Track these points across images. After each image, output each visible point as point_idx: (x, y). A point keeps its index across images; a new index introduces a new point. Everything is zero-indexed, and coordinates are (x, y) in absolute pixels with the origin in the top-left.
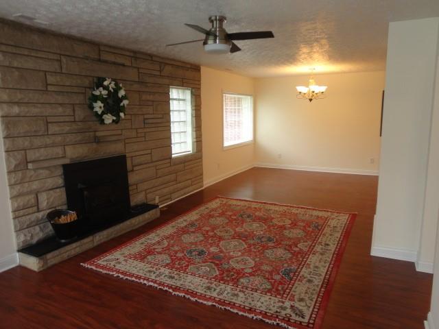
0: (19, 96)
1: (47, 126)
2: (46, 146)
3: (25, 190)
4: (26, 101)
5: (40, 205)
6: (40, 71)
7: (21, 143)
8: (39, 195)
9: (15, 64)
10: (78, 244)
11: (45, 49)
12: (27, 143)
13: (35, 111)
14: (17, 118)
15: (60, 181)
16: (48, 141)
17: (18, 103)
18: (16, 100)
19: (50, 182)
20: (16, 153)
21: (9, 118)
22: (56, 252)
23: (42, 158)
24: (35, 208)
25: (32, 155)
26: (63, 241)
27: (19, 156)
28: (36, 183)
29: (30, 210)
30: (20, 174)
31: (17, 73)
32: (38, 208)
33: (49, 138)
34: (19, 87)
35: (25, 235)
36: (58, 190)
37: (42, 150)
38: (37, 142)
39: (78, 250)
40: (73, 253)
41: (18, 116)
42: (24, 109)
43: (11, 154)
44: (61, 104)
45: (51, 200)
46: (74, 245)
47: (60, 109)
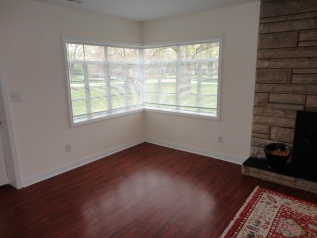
0: (270, 54)
1: (292, 76)
2: (286, 93)
3: (262, 121)
4: (276, 57)
5: (271, 136)
6: (293, 31)
7: (266, 87)
8: (272, 127)
9: (272, 30)
10: (278, 175)
11: (302, 11)
12: (270, 88)
13: (281, 64)
14: (266, 70)
15: (293, 124)
16: (289, 89)
17: (269, 59)
18: (267, 57)
19: (283, 122)
20: (261, 94)
21: (261, 70)
22: (256, 170)
23: (281, 101)
24: (267, 136)
25: (273, 98)
26: (269, 167)
27: (263, 96)
28: (272, 118)
29: (263, 136)
30: (261, 109)
31: (271, 37)
32: (270, 137)
33: (290, 86)
34: (271, 47)
35: (254, 150)
36: (289, 130)
37: (283, 95)
38: (279, 88)
39: (276, 180)
40: (271, 179)
41: (267, 68)
42: (272, 63)
43: (258, 94)
44: (309, 58)
45: (279, 135)
46: (273, 174)
47: (307, 63)
